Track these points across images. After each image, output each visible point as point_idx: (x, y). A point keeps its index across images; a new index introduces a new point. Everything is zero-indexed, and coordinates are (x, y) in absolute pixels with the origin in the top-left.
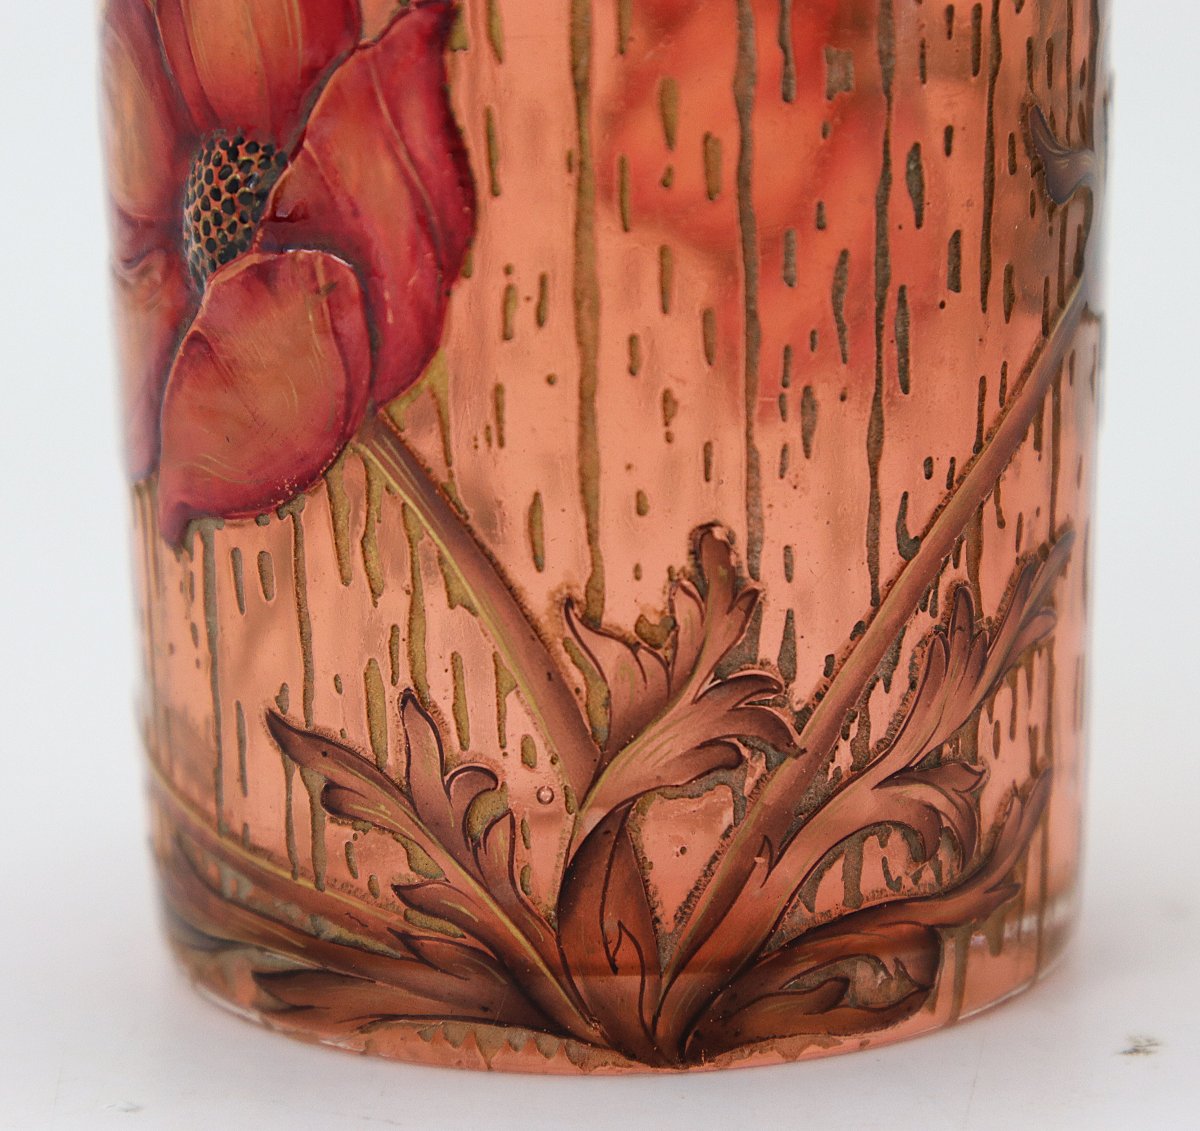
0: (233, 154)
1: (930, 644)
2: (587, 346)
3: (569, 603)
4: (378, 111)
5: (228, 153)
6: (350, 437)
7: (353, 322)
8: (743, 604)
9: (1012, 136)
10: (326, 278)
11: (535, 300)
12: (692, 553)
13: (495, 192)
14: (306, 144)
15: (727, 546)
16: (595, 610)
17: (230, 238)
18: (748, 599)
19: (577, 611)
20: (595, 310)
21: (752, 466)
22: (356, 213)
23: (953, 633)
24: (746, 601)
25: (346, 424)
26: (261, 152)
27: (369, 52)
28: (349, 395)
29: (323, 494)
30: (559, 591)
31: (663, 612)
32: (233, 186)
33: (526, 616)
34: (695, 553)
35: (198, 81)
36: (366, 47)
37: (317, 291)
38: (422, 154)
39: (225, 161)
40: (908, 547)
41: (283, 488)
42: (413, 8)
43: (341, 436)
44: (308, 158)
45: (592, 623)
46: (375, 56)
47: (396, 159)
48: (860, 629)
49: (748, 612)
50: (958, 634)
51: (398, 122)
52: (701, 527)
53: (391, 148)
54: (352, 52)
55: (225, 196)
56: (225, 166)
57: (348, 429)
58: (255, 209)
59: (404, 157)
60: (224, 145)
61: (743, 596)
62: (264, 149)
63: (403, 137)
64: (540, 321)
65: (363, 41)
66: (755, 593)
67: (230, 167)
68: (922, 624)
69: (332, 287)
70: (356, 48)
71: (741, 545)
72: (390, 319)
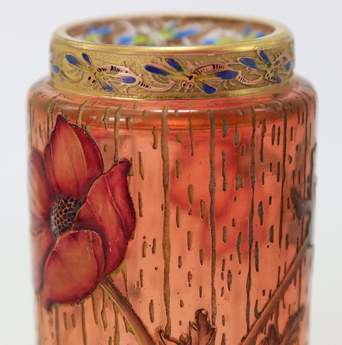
0: (66, 202)
1: (264, 343)
2: (167, 259)
3: (161, 331)
4: (108, 192)
5: (64, 202)
6: (99, 283)
7: (100, 250)
8: (210, 332)
9: (288, 198)
10: (92, 238)
11: (152, 246)
12: (196, 318)
13: (141, 216)
14: (87, 200)
15: (206, 316)
16: (168, 333)
17: (65, 225)
18: (212, 331)
19: (163, 334)
20: (169, 249)
21: (213, 293)
22: (101, 220)
23: (270, 339)
24: (211, 331)
25: (97, 280)
26: (74, 202)
27: (105, 175)
28: (98, 271)
29: (90, 299)
30: (158, 328)
31: (187, 334)
32: (66, 211)
33: (148, 335)
34: (197, 318)
35: (56, 180)
36: (105, 174)
37: (90, 241)
38: (120, 204)
39: (64, 204)
40: (258, 315)
41: (79, 296)
42: (118, 164)
43: (96, 283)
44: (87, 204)
45: (167, 337)
46: (107, 177)
47: (113, 205)
48: (244, 339)
49: (212, 335)
50: (272, 340)
51: (113, 196)
52: (199, 310)
53: (111, 202)
54: (101, 175)
55: (64, 214)
56: (64, 205)
57: (98, 281)
58: (72, 218)
59: (115, 205)
60: (64, 199)
61: (210, 330)
62: (75, 201)
63: (115, 200)
64: (153, 252)
65: (104, 172)
66: (214, 329)
67: (65, 205)
68: (261, 337)
69: (94, 241)
70: (102, 174)
71: (210, 316)
72: (110, 251)
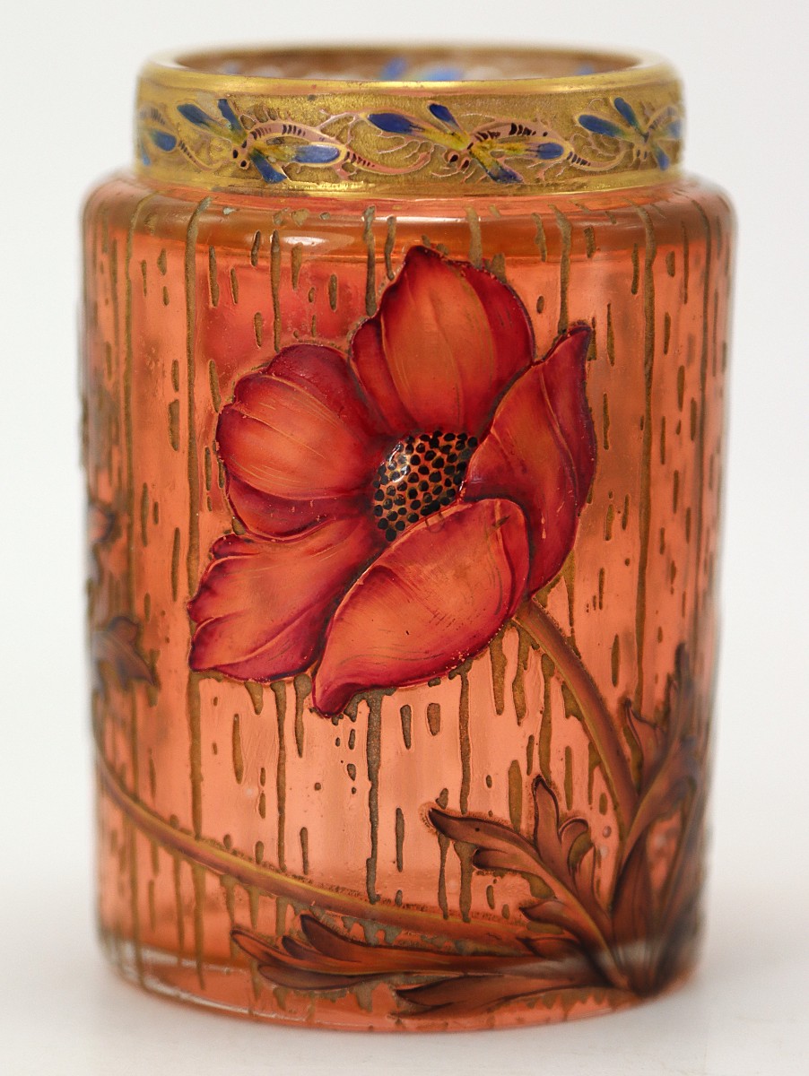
0: (434, 443)
4: (545, 404)
5: (429, 443)
6: (512, 616)
7: (520, 539)
10: (501, 515)
14: (492, 430)
17: (435, 498)
22: (525, 470)
25: (509, 608)
26: (457, 439)
27: (540, 365)
28: (513, 589)
29: (488, 655)
32: (439, 464)
36: (538, 363)
37: (494, 525)
39: (428, 448)
41: (457, 657)
42: (569, 335)
43: (503, 619)
44: (492, 438)
46: (543, 369)
47: (554, 435)
53: (549, 425)
54: (529, 367)
55: (432, 470)
56: (428, 452)
57: (511, 612)
59: (558, 430)
60: (425, 438)
62: (459, 437)
64: (624, 526)
65: (536, 360)
67: (433, 451)
69: (504, 521)
70: (532, 363)
72: (544, 536)
